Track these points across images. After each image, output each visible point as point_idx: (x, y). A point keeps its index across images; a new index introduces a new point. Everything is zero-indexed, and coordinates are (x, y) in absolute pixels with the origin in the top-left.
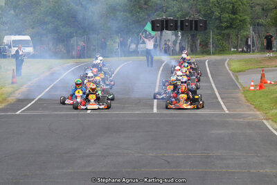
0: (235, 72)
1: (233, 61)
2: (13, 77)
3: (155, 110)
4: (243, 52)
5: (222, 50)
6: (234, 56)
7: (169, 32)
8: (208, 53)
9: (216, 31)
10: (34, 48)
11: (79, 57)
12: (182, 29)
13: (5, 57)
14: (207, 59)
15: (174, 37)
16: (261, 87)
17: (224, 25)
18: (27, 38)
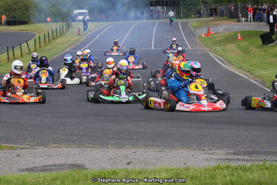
0: (194, 28)
1: (193, 22)
2: (79, 31)
3: (153, 48)
4: (198, 17)
5: (187, 16)
6: (194, 20)
7: (160, 7)
8: (180, 18)
9: (184, 6)
10: (90, 16)
11: (113, 21)
12: (166, 5)
13: (74, 21)
14: (180, 21)
15: (162, 10)
16: (208, 35)
17: (188, 3)
18: (86, 11)
